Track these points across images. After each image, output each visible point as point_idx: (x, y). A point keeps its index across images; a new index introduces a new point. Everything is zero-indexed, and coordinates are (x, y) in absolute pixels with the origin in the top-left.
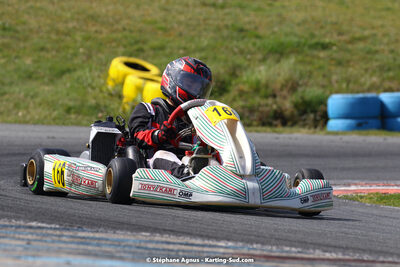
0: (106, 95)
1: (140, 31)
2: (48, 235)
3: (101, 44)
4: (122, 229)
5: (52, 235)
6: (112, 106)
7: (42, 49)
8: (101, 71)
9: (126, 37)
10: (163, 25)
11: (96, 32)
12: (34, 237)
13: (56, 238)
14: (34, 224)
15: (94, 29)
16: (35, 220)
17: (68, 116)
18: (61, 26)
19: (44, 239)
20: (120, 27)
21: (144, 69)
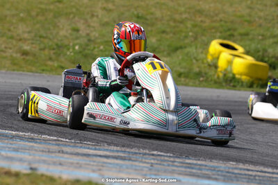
0: (206, 65)
1: (232, 22)
2: (165, 161)
3: (204, 30)
4: (216, 159)
5: (168, 161)
6: (210, 74)
7: (164, 32)
8: (204, 49)
9: (222, 26)
10: (248, 18)
11: (202, 21)
12: (156, 162)
13: (170, 163)
14: (155, 152)
15: (200, 19)
16: (156, 150)
17: (179, 79)
18: (177, 17)
19: (163, 163)
20: (218, 19)
21: (234, 49)
